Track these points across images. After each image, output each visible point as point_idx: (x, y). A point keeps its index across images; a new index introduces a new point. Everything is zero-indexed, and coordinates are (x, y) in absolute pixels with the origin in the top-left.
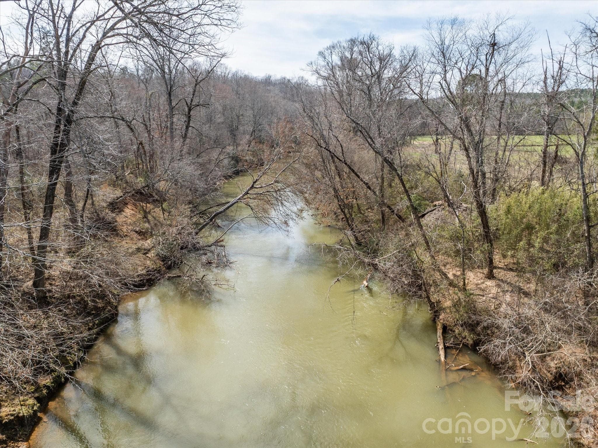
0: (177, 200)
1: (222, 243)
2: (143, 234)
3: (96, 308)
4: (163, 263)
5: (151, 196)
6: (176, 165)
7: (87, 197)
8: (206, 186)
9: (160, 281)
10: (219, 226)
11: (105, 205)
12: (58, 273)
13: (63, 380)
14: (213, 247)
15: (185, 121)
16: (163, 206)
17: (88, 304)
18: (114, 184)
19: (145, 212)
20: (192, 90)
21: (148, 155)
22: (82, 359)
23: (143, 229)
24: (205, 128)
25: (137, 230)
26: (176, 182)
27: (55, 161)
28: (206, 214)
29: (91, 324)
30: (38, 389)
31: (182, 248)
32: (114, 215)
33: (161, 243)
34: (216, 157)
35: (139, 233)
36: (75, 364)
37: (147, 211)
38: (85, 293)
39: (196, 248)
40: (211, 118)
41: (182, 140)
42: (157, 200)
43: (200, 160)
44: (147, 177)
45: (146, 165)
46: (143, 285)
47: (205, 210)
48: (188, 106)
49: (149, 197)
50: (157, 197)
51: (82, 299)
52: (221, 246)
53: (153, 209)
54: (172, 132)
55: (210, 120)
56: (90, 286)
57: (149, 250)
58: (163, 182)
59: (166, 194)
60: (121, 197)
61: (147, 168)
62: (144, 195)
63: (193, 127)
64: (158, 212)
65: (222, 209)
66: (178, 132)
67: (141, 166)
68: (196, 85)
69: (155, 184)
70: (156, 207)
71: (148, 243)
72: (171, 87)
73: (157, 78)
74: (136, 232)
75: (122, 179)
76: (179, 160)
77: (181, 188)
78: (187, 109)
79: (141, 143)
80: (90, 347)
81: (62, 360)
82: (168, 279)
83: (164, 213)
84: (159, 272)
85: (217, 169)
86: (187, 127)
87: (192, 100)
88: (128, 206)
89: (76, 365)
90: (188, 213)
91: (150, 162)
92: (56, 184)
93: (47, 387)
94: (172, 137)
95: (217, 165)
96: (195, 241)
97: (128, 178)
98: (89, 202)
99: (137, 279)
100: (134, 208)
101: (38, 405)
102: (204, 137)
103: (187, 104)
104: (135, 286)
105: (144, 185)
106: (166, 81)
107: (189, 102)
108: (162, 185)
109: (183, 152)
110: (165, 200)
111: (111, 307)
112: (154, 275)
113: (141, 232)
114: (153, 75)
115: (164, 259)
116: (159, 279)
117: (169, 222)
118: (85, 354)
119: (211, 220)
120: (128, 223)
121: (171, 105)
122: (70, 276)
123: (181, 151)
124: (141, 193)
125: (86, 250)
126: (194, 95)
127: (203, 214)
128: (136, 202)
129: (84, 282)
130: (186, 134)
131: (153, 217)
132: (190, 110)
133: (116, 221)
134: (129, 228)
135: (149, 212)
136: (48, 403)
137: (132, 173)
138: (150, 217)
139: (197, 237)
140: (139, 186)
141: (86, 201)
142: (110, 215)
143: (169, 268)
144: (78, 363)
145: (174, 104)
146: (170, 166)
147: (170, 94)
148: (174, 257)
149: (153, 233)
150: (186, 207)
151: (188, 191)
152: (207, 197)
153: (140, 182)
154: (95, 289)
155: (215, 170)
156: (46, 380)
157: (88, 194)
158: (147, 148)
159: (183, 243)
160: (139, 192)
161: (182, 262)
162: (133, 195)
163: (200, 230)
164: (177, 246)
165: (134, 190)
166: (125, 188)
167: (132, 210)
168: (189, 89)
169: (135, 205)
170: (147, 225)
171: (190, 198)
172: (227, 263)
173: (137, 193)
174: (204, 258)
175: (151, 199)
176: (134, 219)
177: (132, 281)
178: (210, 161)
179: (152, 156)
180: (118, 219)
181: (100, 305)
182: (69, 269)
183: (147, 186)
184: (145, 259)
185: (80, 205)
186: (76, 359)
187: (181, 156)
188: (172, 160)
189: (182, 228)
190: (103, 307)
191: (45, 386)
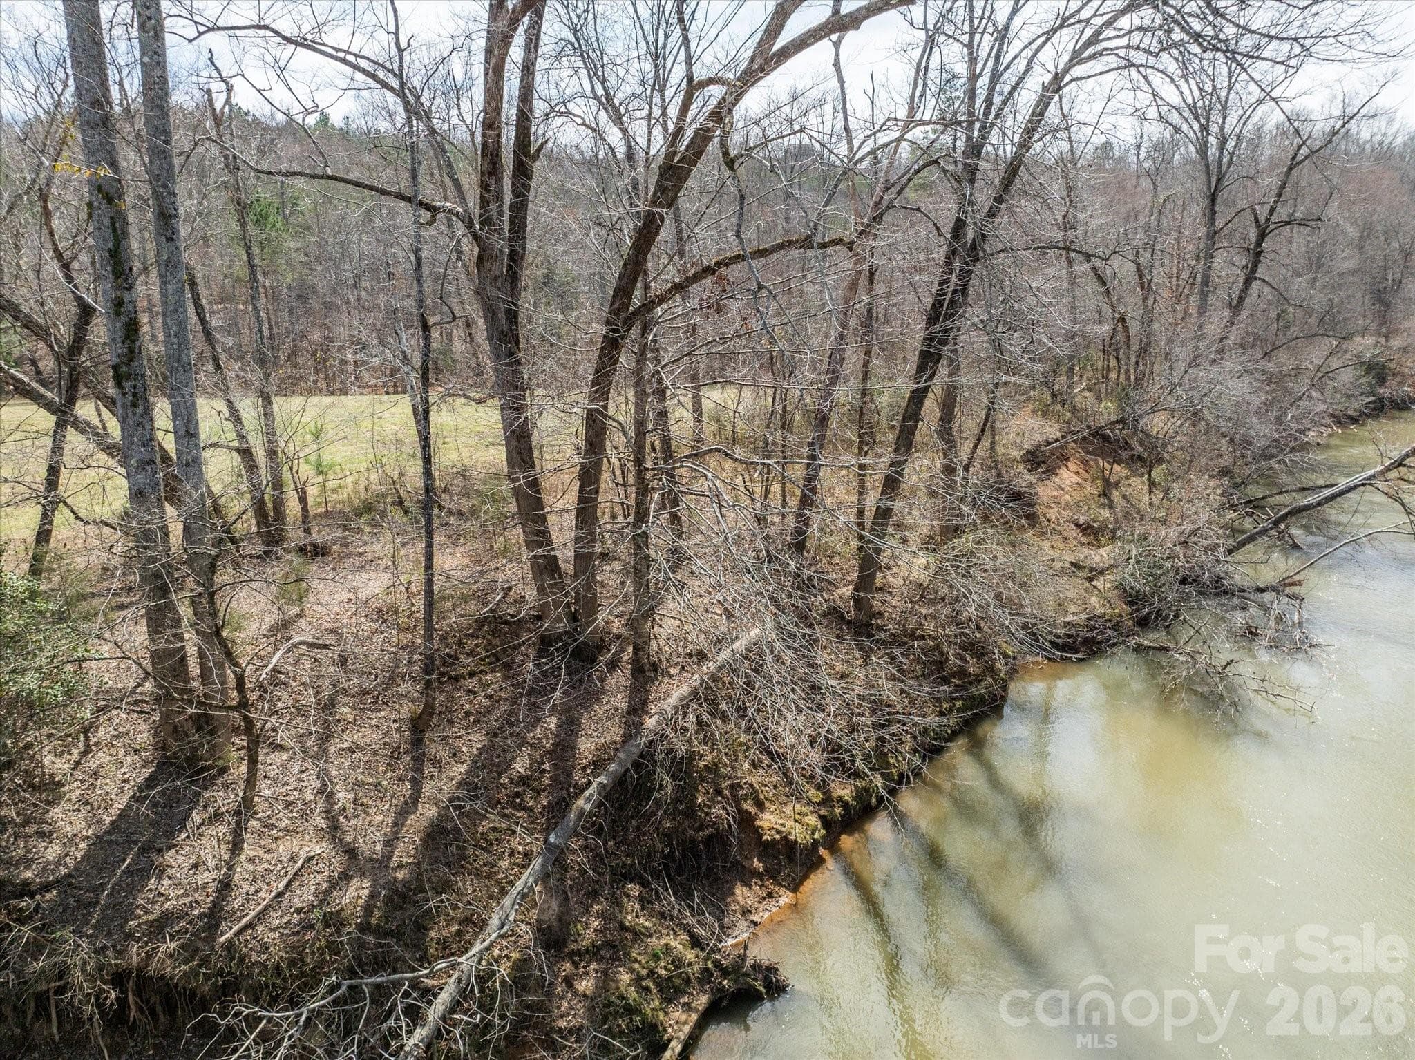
0: (1191, 461)
1: (1296, 589)
2: (1092, 533)
3: (962, 673)
4: (1129, 610)
5: (1128, 446)
6: (1200, 374)
7: (983, 430)
8: (1277, 436)
9: (1114, 650)
10: (1295, 546)
11: (1017, 454)
12: (900, 581)
13: (874, 800)
14: (1268, 597)
15: (1247, 266)
16: (1154, 474)
17: (947, 660)
18: (1045, 412)
19: (1106, 482)
20: (1276, 183)
21: (1135, 347)
22: (917, 773)
23: (1093, 520)
24: (1299, 287)
25: (1081, 521)
26: (1197, 417)
27: (932, 340)
28: (1263, 508)
29: (946, 705)
30: (827, 801)
31: (1184, 581)
32: (1032, 479)
33: (1133, 561)
34: (1318, 362)
35: (1085, 529)
36: (901, 776)
37: (1112, 480)
38: (945, 635)
39: (1219, 589)
40: (1319, 260)
41: (1226, 313)
42: (1140, 458)
43: (1271, 366)
44: (1123, 398)
45: (1128, 371)
46: (1072, 648)
47: (1264, 498)
48: (1258, 226)
49: (1120, 448)
50: (1140, 449)
51: (938, 647)
52: (1292, 597)
53: (1127, 478)
54: (1204, 296)
55: (1317, 262)
56: (959, 624)
57: (1101, 572)
58: (1163, 415)
59: (1164, 445)
60: (1057, 440)
61: (1128, 378)
62: (1110, 443)
63: (1264, 281)
64: (1138, 485)
65: (1310, 499)
66: (1222, 293)
67: (1113, 375)
68: (1291, 168)
69: (1141, 416)
70: (1135, 473)
71: (1100, 556)
72: (1218, 181)
73: (1186, 161)
74: (1079, 526)
75: (1063, 403)
76: (1214, 361)
77: (1207, 432)
78: (1253, 234)
79: (1122, 319)
80: (938, 751)
81: (880, 760)
82: (1135, 650)
83: (1151, 492)
84: (1116, 627)
85: (1314, 394)
86: (1248, 281)
87: (1272, 210)
88: (1069, 464)
89: (902, 778)
90: (1216, 498)
91: (1137, 363)
92: (926, 389)
93: (845, 805)
94: (1203, 307)
95: (1318, 384)
96: (1221, 569)
97: (1078, 399)
98: (986, 443)
99: (1061, 632)
100: (1081, 471)
101: (823, 832)
102: (1291, 309)
103: (1257, 220)
104: (1054, 645)
105: (1114, 418)
106: (1207, 166)
107: (1263, 213)
108: (1158, 424)
109: (1226, 342)
110: (1160, 460)
111: (995, 681)
112: (1102, 632)
113: (1089, 527)
114: (1177, 156)
115: (1134, 599)
116: (1115, 644)
117: (1160, 515)
118: (924, 760)
119: (1276, 523)
120: (1063, 503)
121: (1213, 224)
122: (923, 593)
123: (1222, 339)
124: (1105, 438)
125: (964, 542)
126: (1279, 195)
127: (1254, 507)
128: (1088, 457)
129: (947, 611)
130: (1241, 300)
131: (1124, 497)
132: (1262, 236)
133: (1036, 494)
134: (1064, 513)
135: (1116, 485)
136: (840, 834)
137: (1090, 390)
138: (1116, 496)
139: (1229, 559)
140: (1102, 420)
141: (979, 440)
142: (1024, 478)
143: (1143, 623)
144: (908, 777)
145: (1220, 223)
146: (1187, 377)
147: (1213, 199)
148: (1160, 600)
149: (1118, 533)
150: (1212, 483)
151: (1225, 441)
152: (1273, 463)
153: (1106, 411)
154: (967, 631)
155: (1310, 397)
156: (844, 790)
157: (985, 424)
158: (1135, 328)
159: (1192, 569)
160: (1099, 434)
161: (1177, 616)
162: (1084, 438)
163: (1242, 544)
164: (1172, 574)
165: (1088, 427)
166: (1069, 422)
167: (1077, 474)
168: (1270, 182)
169: (1085, 463)
170: (1105, 513)
171: (1227, 460)
172: (1303, 643)
173: (1094, 435)
174: (1239, 619)
175: (1125, 454)
176: (1077, 496)
177: (1051, 633)
178: (1298, 371)
179: (1143, 351)
180: (1040, 490)
181: (971, 670)
182: (924, 577)
183: (1122, 421)
184: (1087, 591)
185: (967, 447)
186: (905, 767)
187: (1220, 351)
188: (1195, 362)
189: (1194, 532)
190: (978, 675)
191: (840, 799)
